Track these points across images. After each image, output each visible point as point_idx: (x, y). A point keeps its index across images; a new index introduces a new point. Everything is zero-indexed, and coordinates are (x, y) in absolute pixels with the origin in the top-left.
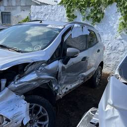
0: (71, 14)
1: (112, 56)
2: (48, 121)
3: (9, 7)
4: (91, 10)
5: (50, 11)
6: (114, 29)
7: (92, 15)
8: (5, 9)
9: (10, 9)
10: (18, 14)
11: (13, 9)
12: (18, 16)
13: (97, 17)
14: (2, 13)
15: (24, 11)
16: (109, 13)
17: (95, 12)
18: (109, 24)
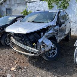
0: (51, 6)
1: (74, 26)
2: (57, 50)
3: (11, 5)
4: (62, 2)
5: (38, 5)
6: (75, 11)
7: (62, 5)
8: (8, 6)
9: (11, 6)
10: (16, 8)
11: (13, 6)
12: (16, 10)
13: (65, 6)
14: (6, 8)
15: (19, 6)
16: (71, 3)
17: (64, 3)
18: (72, 9)
